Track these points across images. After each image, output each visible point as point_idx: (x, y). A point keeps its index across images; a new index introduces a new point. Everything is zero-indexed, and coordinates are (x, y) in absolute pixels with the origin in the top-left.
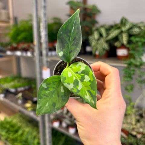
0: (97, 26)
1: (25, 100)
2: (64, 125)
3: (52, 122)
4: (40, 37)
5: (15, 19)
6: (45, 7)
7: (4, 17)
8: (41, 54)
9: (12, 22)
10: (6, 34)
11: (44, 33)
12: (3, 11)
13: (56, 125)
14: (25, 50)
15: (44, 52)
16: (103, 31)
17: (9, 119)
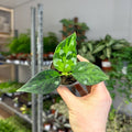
0: (86, 41)
1: (21, 104)
2: (55, 128)
3: (43, 125)
4: (36, 49)
5: (16, 31)
7: (6, 30)
8: (36, 63)
9: (12, 35)
10: (7, 45)
11: (40, 46)
12: (6, 25)
13: (47, 127)
14: (23, 60)
15: (39, 62)
16: (90, 46)
17: (5, 121)
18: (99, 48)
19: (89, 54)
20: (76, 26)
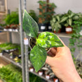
0: (55, 15)
1: (14, 56)
3: (29, 69)
5: (9, 11)
6: (25, 4)
7: (2, 10)
9: (7, 13)
10: (4, 19)
12: (2, 6)
13: (32, 70)
14: (14, 28)
16: (58, 18)
17: (5, 67)
18: (64, 19)
19: (57, 23)
20: (48, 5)
